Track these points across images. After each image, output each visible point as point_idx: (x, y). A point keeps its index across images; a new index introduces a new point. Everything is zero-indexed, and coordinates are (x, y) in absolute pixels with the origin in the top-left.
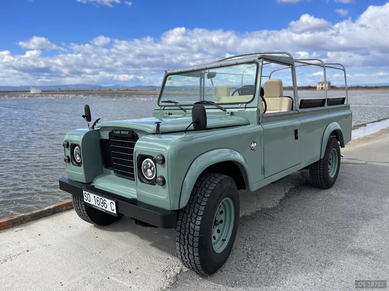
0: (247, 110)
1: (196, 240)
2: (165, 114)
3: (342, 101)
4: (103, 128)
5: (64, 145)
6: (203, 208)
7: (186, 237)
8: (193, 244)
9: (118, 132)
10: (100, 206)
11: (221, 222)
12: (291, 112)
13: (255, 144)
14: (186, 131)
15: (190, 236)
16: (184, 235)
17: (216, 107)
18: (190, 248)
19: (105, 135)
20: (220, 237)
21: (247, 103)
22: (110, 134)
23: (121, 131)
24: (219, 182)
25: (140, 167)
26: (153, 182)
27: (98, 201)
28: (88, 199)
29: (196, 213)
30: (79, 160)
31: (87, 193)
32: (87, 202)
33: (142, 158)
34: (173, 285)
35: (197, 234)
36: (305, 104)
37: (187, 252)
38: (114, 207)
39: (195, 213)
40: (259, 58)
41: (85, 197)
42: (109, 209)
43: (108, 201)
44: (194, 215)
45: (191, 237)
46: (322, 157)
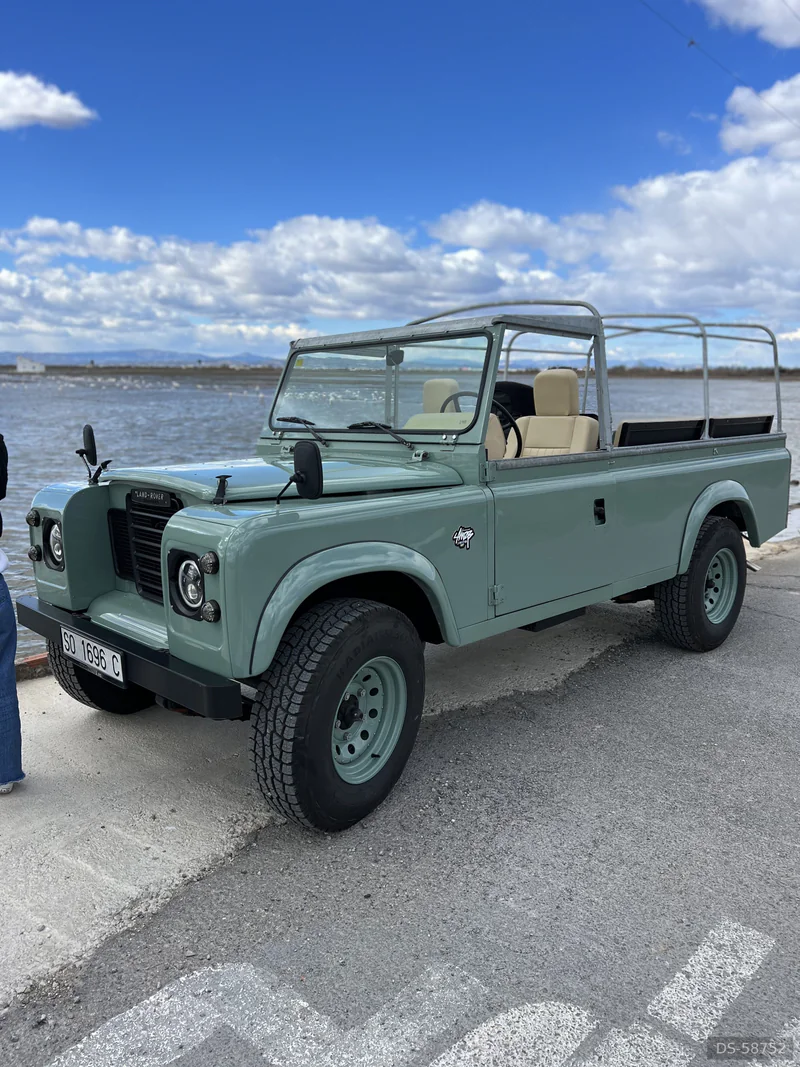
0: (460, 450)
1: (288, 746)
2: (282, 451)
3: (764, 424)
4: (117, 483)
5: (28, 521)
6: (307, 677)
7: (267, 741)
8: (281, 757)
9: (143, 495)
10: (94, 665)
11: (373, 713)
12: (596, 454)
13: (469, 534)
14: (279, 498)
15: (275, 738)
16: (264, 735)
17: (395, 440)
18: (276, 764)
19: (121, 503)
20: (368, 748)
21: (460, 433)
22: (129, 497)
23: (149, 491)
24: (357, 619)
25: (174, 577)
26: (197, 614)
27: (89, 651)
28: (70, 647)
29: (292, 686)
30: (59, 557)
31: (69, 633)
32: (70, 653)
33: (179, 557)
34: (243, 851)
35: (290, 734)
36: (633, 434)
37: (269, 775)
38: (119, 667)
39: (290, 688)
40: (496, 323)
41: (65, 643)
42: (109, 672)
43: (108, 654)
44: (287, 692)
45: (276, 740)
46: (684, 569)
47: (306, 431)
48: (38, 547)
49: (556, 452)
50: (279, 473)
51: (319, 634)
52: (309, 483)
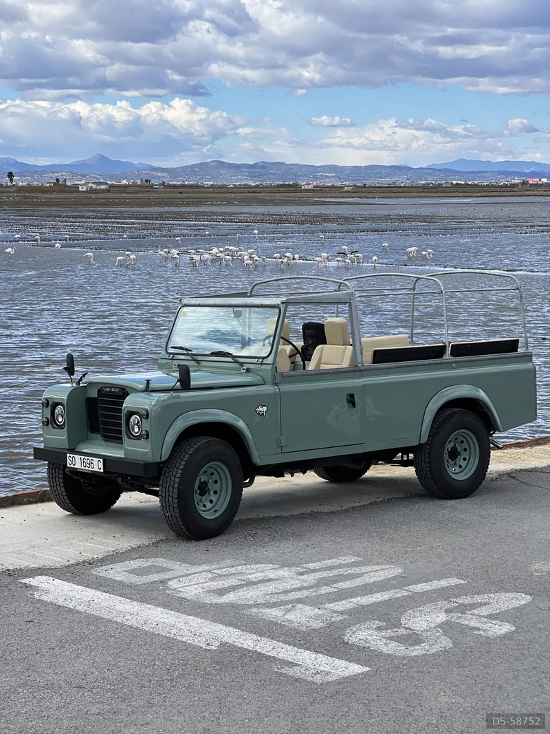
0: (264, 367)
1: (176, 491)
2: (173, 367)
4: (91, 384)
5: (42, 404)
6: (183, 463)
9: (108, 390)
10: (87, 468)
11: (215, 492)
12: (349, 369)
13: (265, 409)
14: (173, 390)
16: (165, 488)
17: (232, 360)
18: (171, 499)
19: (94, 394)
21: (264, 358)
22: (99, 391)
23: (111, 388)
25: (127, 424)
26: (138, 438)
27: (84, 462)
28: (72, 462)
30: (61, 422)
31: (72, 456)
32: (72, 466)
33: (131, 414)
35: (176, 485)
37: (168, 505)
38: (101, 465)
39: (176, 467)
40: (283, 303)
41: (68, 461)
42: (96, 469)
43: (95, 460)
44: (175, 469)
46: (423, 441)
47: (188, 354)
48: (47, 418)
49: (336, 367)
50: (172, 379)
51: (189, 447)
52: (185, 382)
